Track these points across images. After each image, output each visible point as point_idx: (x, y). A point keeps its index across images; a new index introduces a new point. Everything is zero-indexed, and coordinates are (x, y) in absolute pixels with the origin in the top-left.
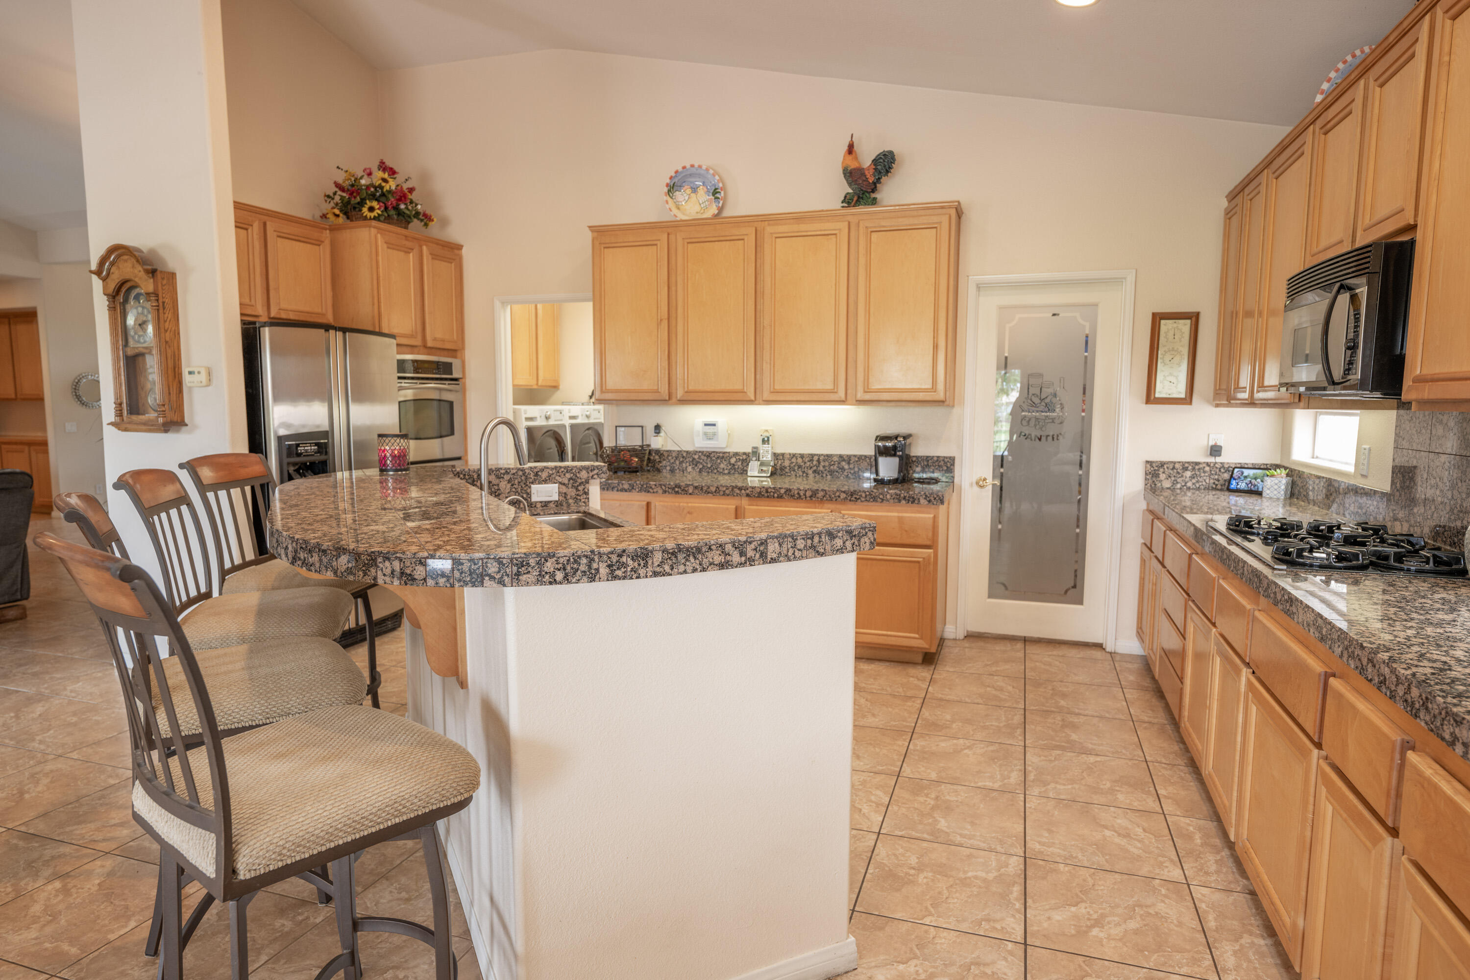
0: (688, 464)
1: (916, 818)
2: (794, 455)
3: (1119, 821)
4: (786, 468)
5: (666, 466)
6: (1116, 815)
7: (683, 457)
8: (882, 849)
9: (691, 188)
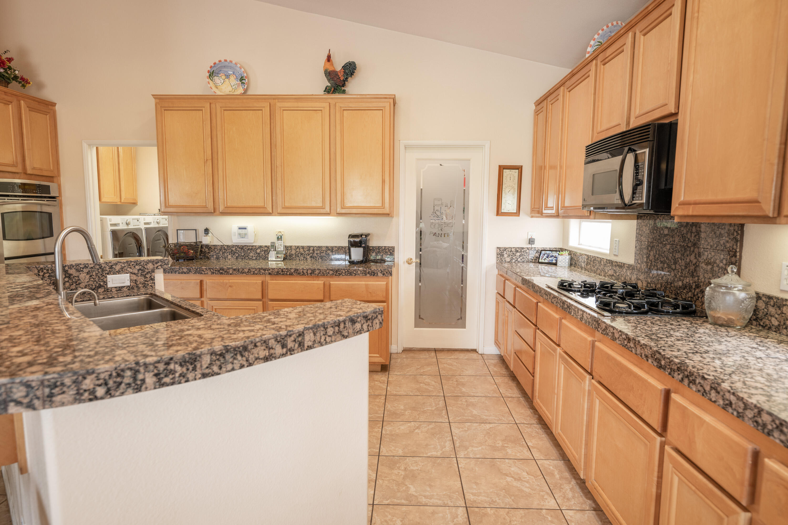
0: (228, 254)
1: (395, 488)
2: (298, 247)
3: (512, 469)
4: (293, 255)
5: (213, 256)
6: (510, 465)
7: (225, 249)
8: (377, 517)
9: (225, 75)
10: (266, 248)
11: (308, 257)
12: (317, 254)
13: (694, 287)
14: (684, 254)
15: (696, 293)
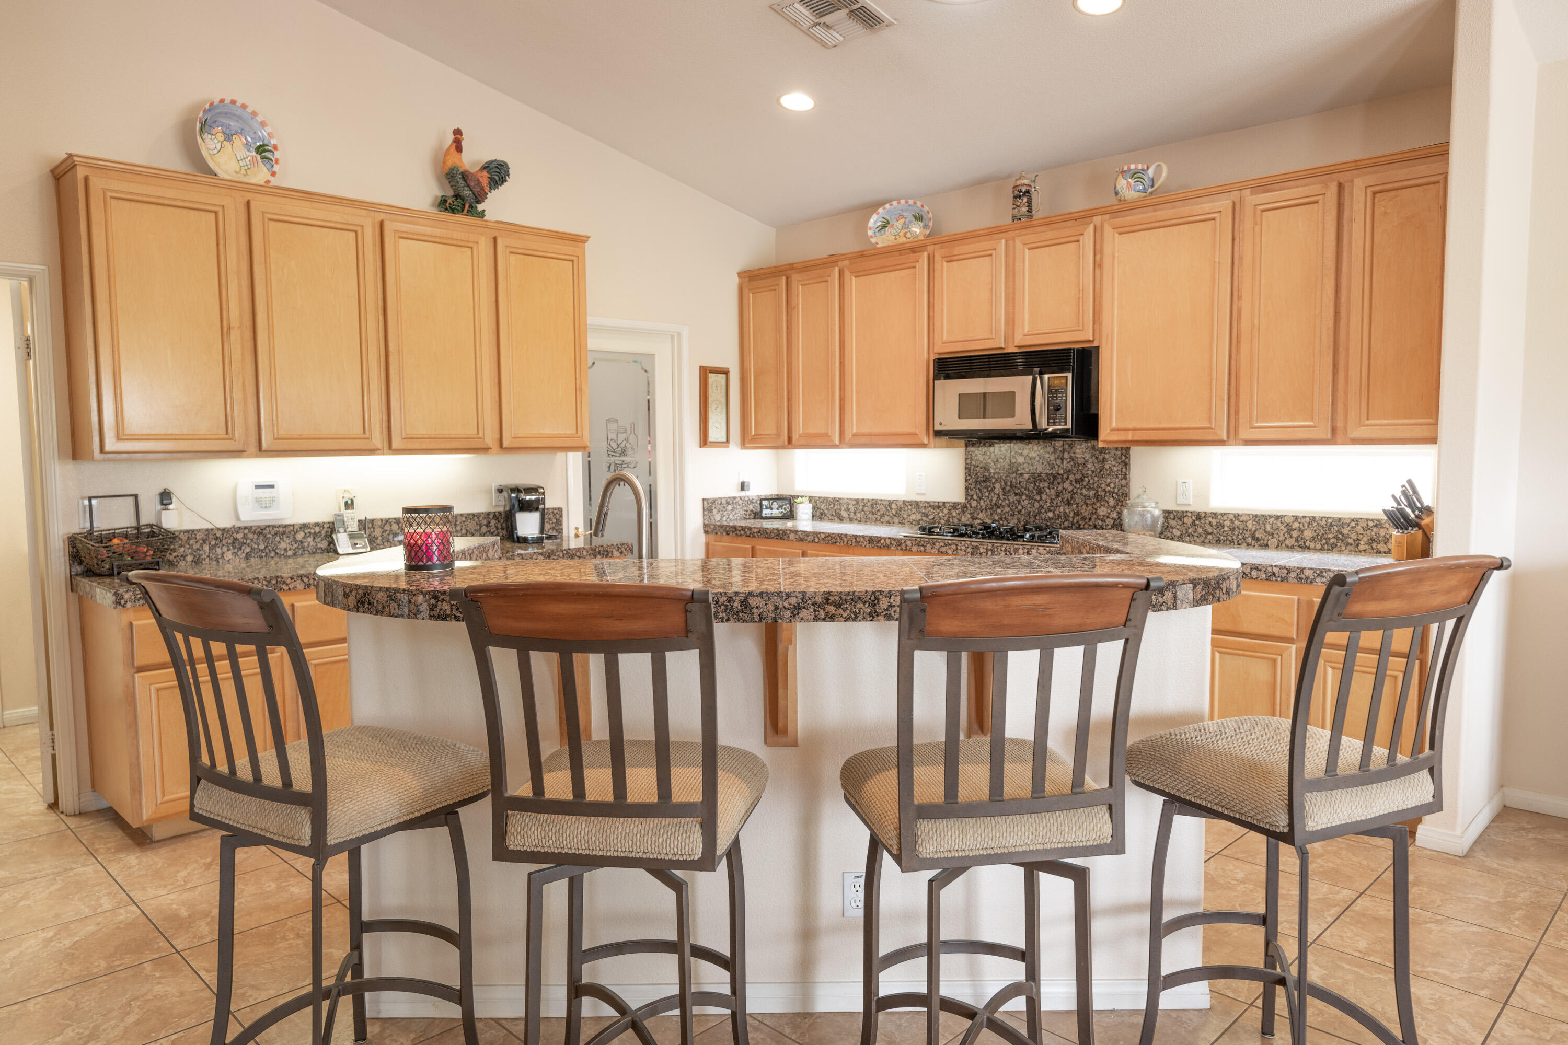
0: (225, 549)
2: (388, 521)
4: (377, 539)
5: (184, 556)
7: (216, 539)
9: (224, 133)
10: (317, 529)
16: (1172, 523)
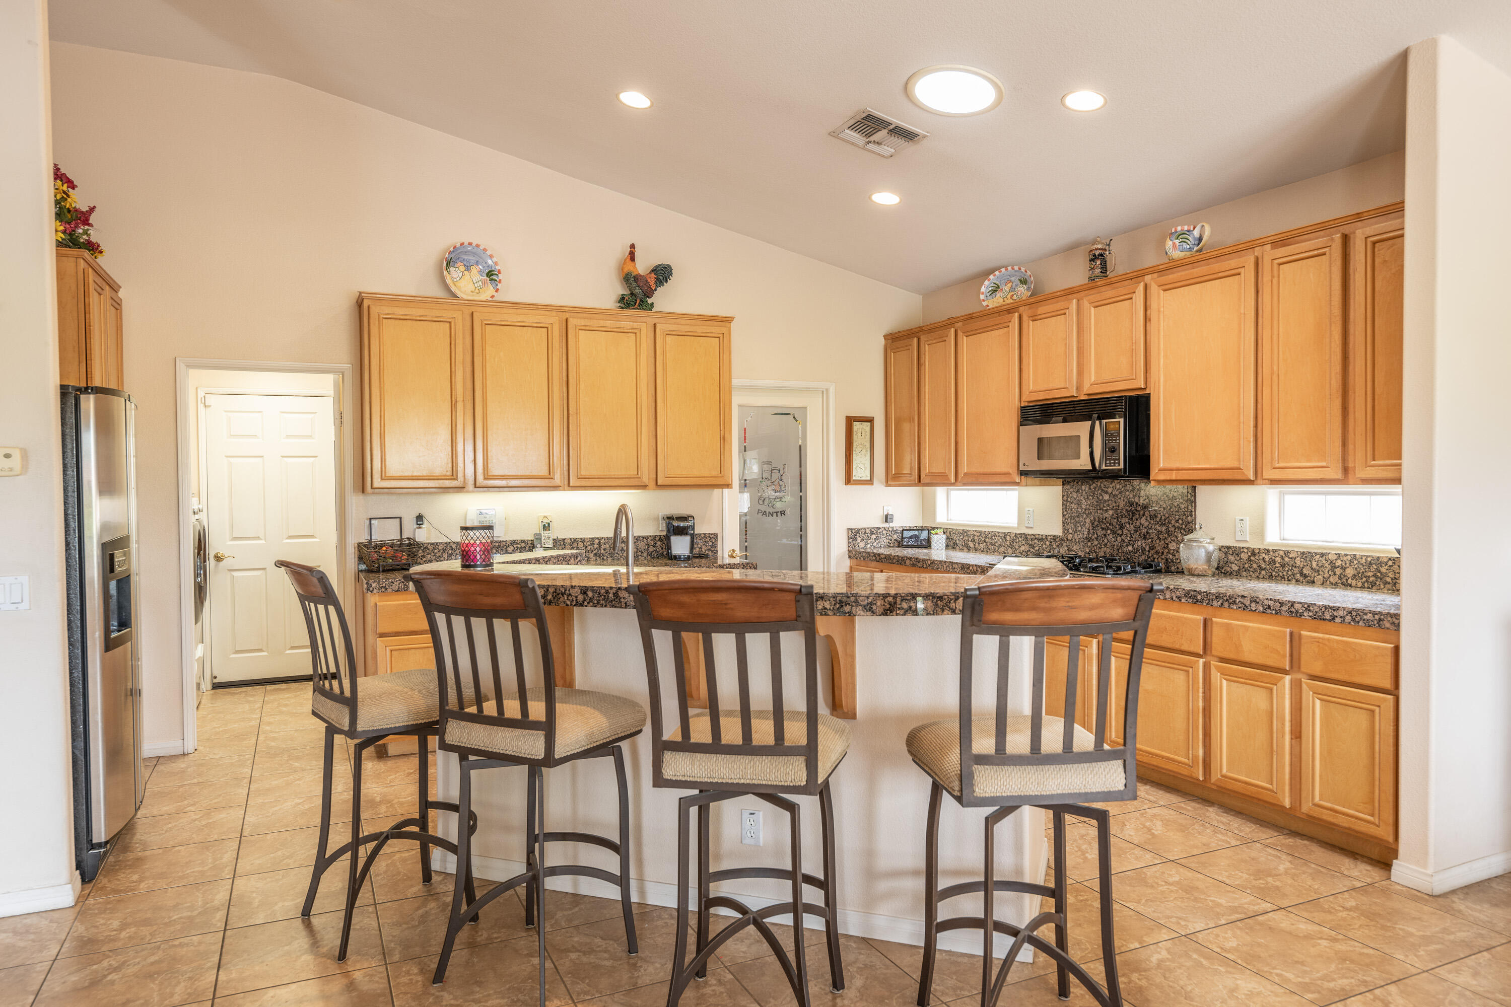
2: (575, 540)
9: (464, 265)
10: (523, 545)
11: (591, 555)
12: (605, 549)
13: (1147, 549)
14: (1132, 519)
15: (1150, 555)
16: (1231, 558)
